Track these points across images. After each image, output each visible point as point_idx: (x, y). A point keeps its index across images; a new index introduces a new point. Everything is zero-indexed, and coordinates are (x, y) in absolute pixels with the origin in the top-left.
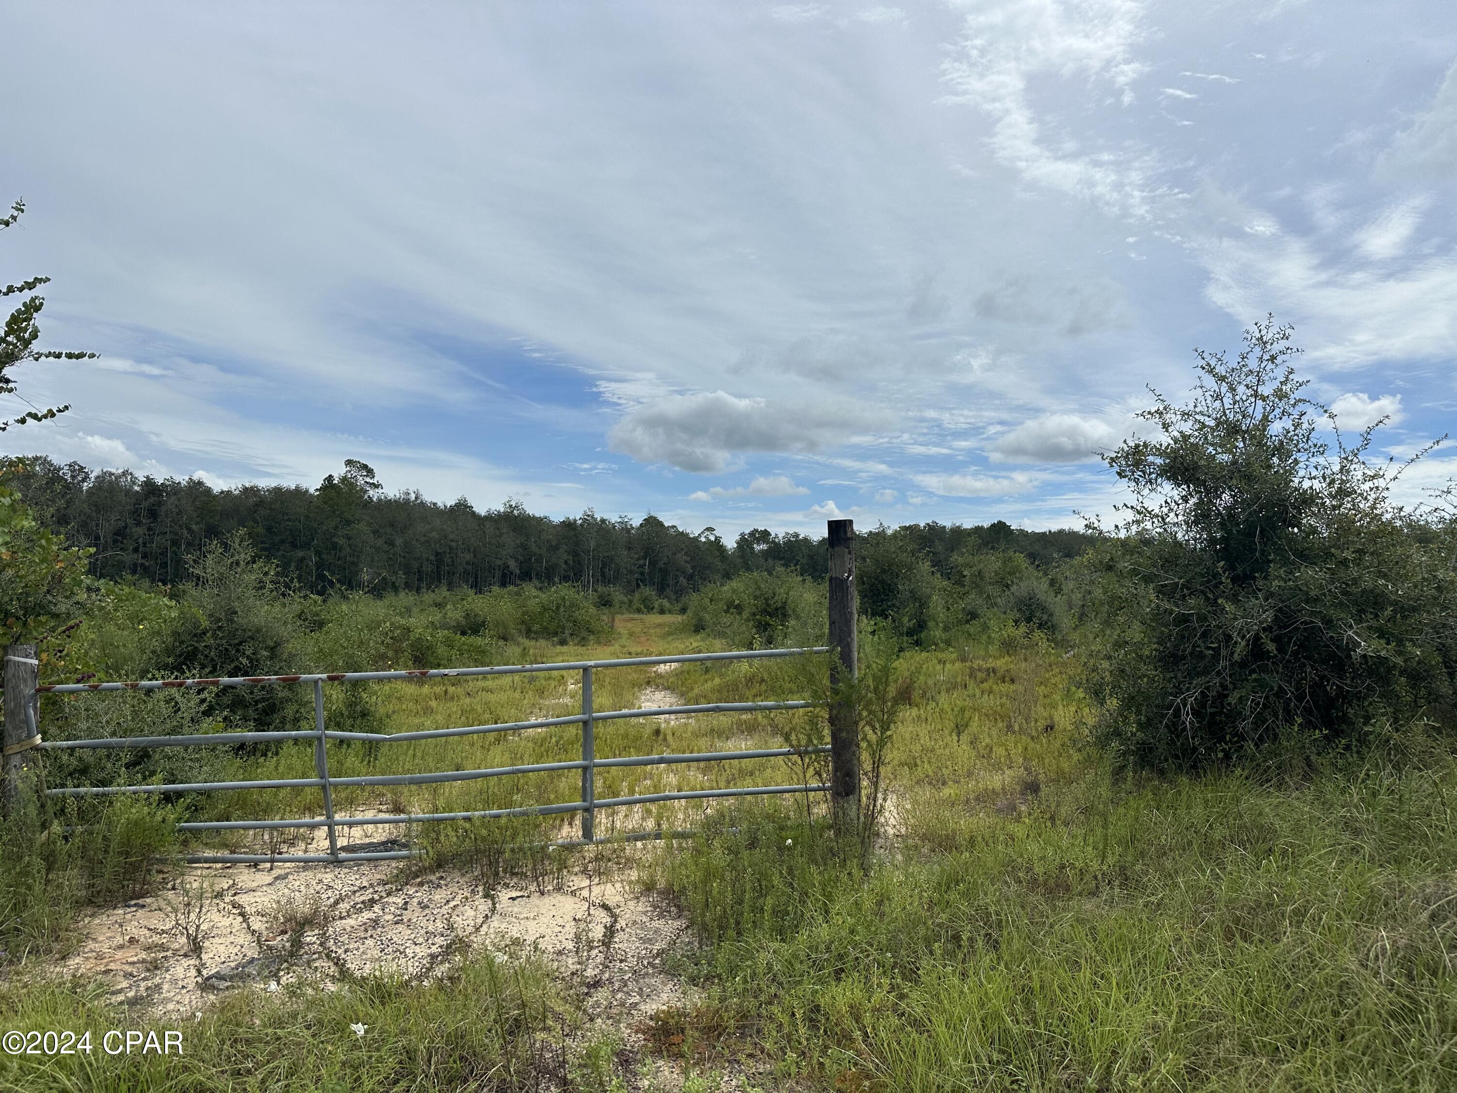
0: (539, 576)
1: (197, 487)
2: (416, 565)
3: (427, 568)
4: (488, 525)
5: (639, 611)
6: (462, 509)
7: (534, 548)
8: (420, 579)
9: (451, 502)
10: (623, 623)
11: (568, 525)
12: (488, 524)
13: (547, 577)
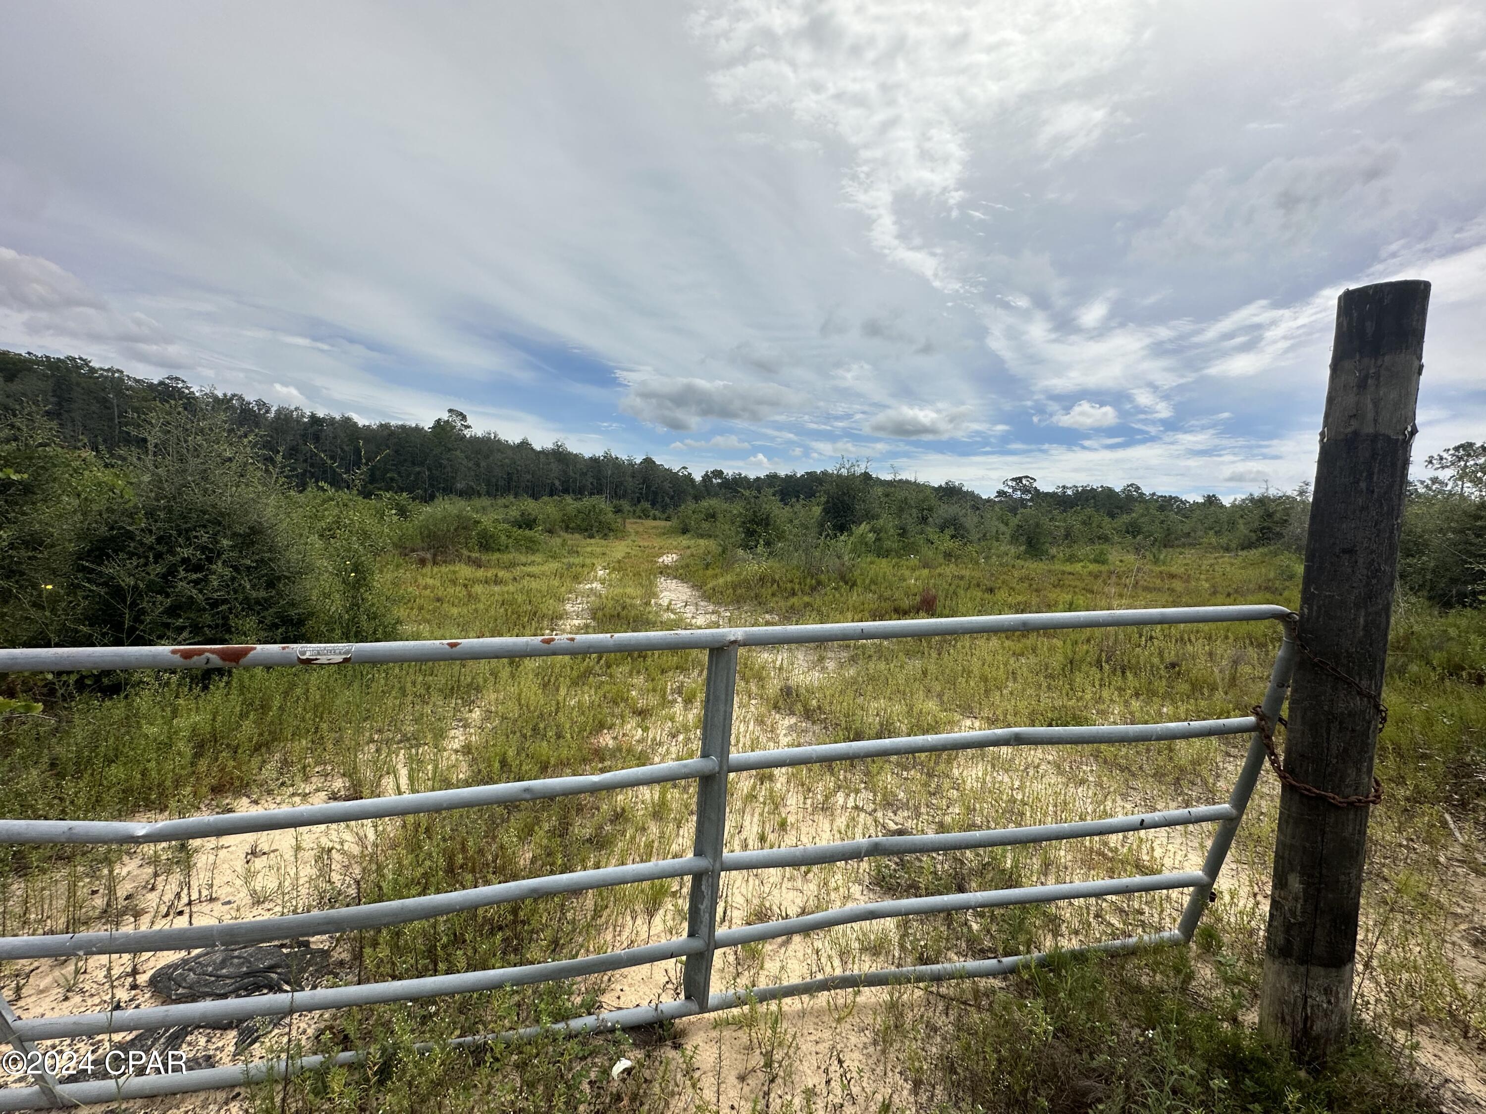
0: (574, 492)
1: (347, 422)
2: (494, 480)
3: (502, 483)
4: (542, 459)
5: (640, 517)
6: (524, 445)
7: (571, 474)
8: (497, 490)
9: (518, 441)
10: (631, 525)
11: (594, 460)
12: (542, 456)
13: (579, 493)
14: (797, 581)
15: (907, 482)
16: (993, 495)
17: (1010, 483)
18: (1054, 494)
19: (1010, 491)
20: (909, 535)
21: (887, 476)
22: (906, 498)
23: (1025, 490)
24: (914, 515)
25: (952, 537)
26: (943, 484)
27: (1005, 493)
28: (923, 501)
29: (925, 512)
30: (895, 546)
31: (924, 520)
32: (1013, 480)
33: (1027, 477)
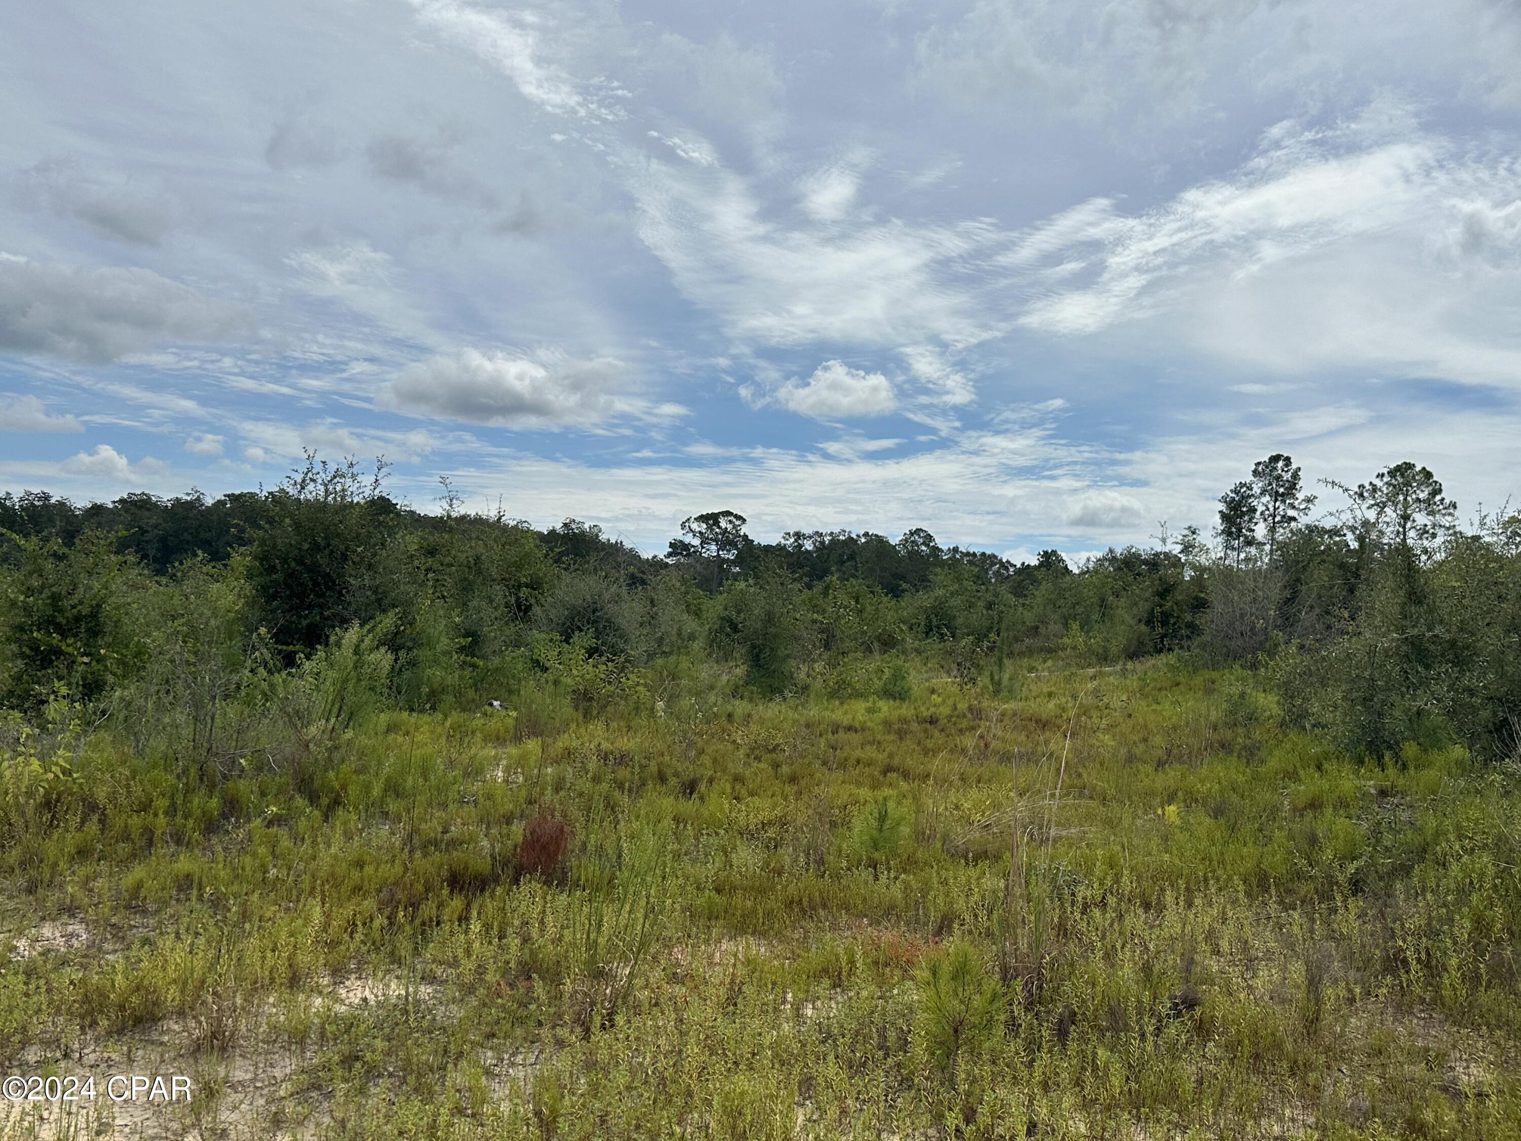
14: (162, 804)
15: (478, 521)
16: (661, 551)
17: (695, 526)
18: (780, 548)
19: (696, 542)
20: (487, 649)
21: (433, 509)
22: (477, 559)
23: (726, 541)
24: (499, 599)
25: (591, 652)
26: (558, 526)
27: (686, 547)
28: (519, 566)
29: (524, 592)
30: (452, 679)
31: (522, 611)
32: (702, 518)
33: (728, 513)
